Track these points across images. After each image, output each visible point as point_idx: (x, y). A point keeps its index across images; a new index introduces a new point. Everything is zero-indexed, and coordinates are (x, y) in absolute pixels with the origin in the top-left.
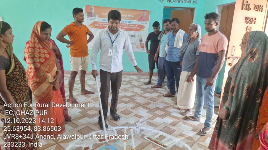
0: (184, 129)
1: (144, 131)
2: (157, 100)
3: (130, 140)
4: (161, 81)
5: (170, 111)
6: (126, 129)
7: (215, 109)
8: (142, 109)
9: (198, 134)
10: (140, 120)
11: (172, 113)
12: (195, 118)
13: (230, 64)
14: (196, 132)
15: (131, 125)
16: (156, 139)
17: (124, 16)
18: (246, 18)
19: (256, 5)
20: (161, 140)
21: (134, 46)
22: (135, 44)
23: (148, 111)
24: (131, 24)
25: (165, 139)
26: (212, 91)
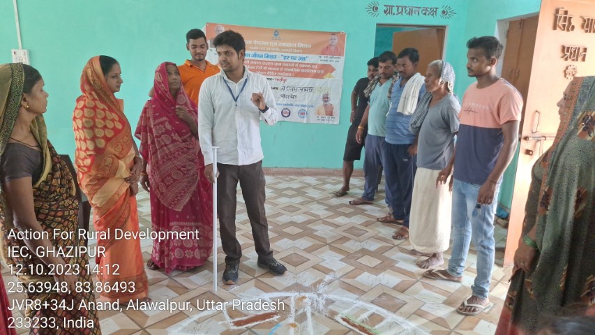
0: (426, 301)
1: (335, 303)
2: (362, 232)
3: (303, 324)
4: (371, 188)
5: (393, 257)
6: (295, 297)
7: (496, 253)
8: (330, 252)
9: (459, 311)
10: (325, 277)
11: (397, 262)
12: (450, 274)
13: (528, 152)
14: (453, 307)
15: (306, 290)
16: (363, 322)
17: (289, 45)
18: (564, 49)
19: (586, 18)
20: (374, 326)
21: (312, 112)
22: (312, 107)
23: (343, 257)
24: (303, 64)
25: (382, 324)
26: (489, 214)
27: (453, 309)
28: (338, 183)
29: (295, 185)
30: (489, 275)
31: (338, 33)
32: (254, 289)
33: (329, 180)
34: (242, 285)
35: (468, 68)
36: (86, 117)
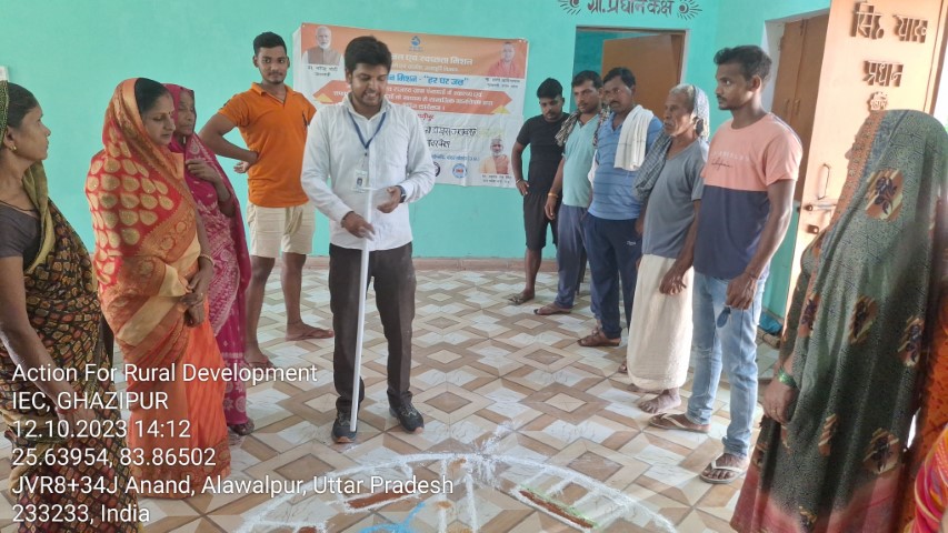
0: (652, 463)
1: (511, 469)
2: (555, 357)
3: (461, 502)
4: (568, 289)
5: (602, 396)
6: (448, 460)
8: (503, 389)
9: (704, 478)
10: (495, 429)
11: (609, 403)
12: (690, 421)
13: (811, 229)
14: (694, 471)
15: (465, 449)
16: (555, 496)
17: (438, 59)
18: (868, 67)
19: (901, 18)
20: (572, 502)
21: (475, 167)
22: (475, 159)
23: (524, 396)
24: (460, 90)
25: (585, 499)
26: (748, 325)
27: (695, 475)
28: (518, 281)
29: (449, 285)
30: (750, 419)
31: (515, 41)
32: (383, 450)
33: (501, 277)
34: (363, 445)
35: (719, 96)
36: (104, 191)
